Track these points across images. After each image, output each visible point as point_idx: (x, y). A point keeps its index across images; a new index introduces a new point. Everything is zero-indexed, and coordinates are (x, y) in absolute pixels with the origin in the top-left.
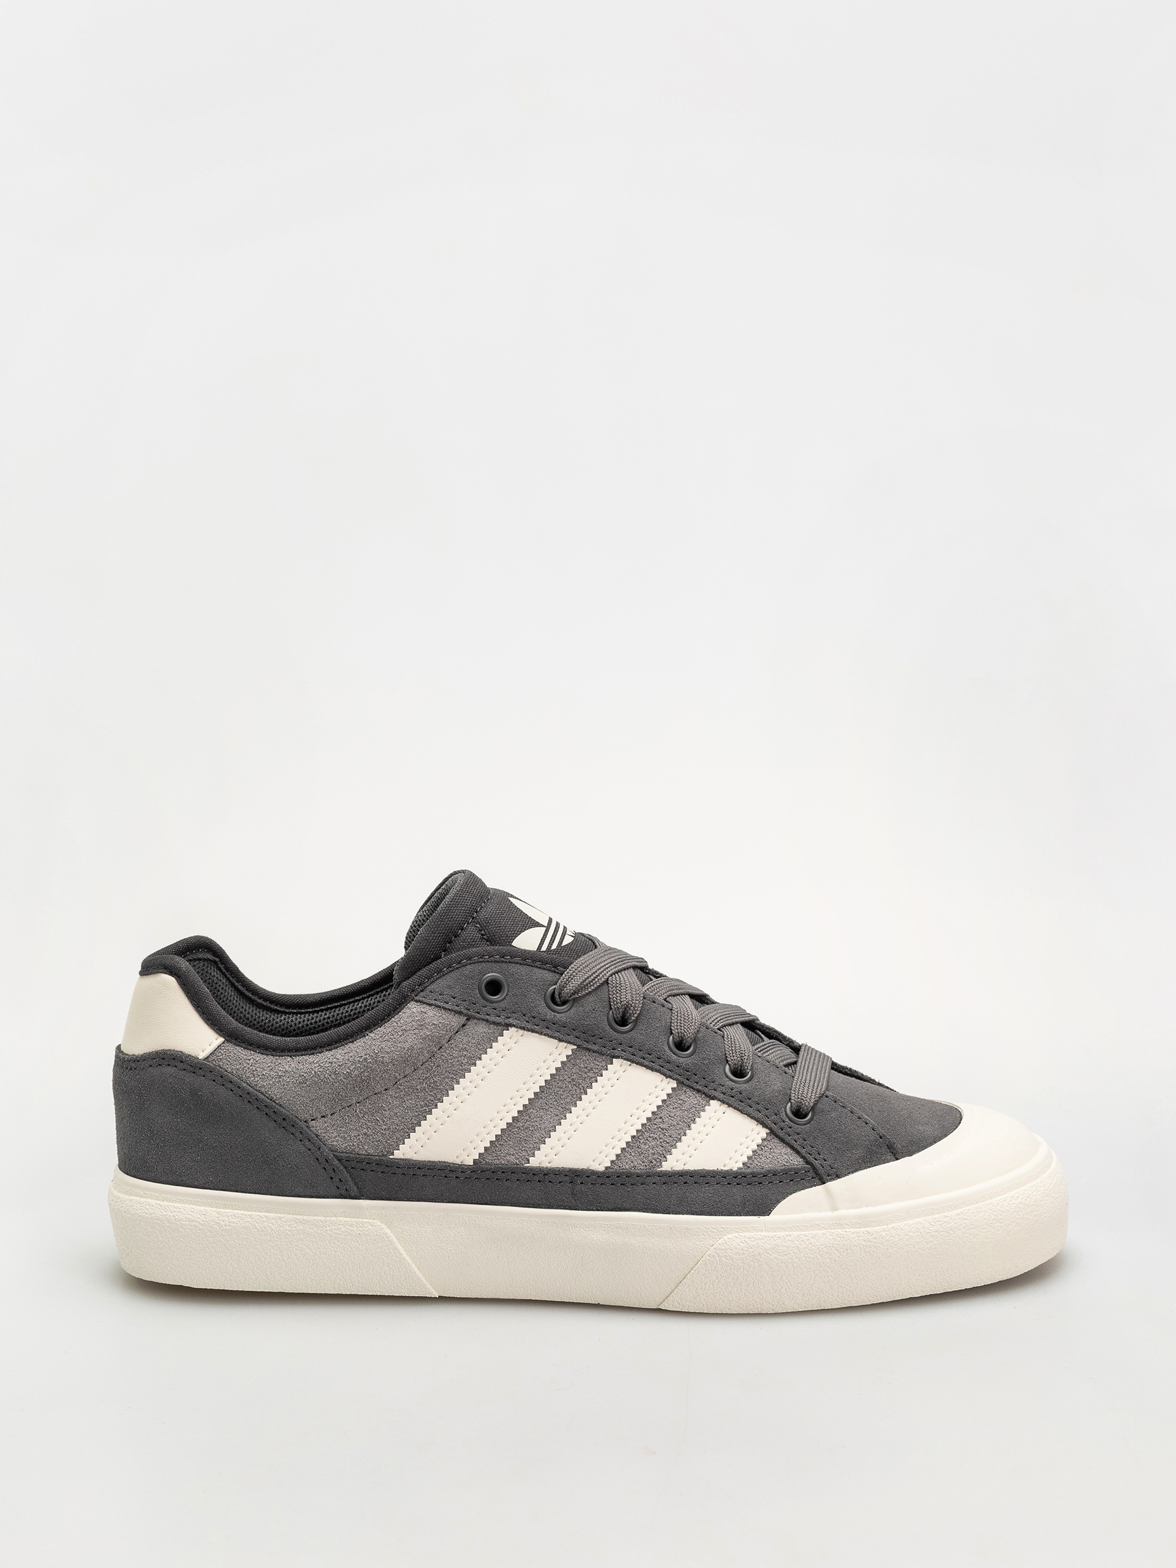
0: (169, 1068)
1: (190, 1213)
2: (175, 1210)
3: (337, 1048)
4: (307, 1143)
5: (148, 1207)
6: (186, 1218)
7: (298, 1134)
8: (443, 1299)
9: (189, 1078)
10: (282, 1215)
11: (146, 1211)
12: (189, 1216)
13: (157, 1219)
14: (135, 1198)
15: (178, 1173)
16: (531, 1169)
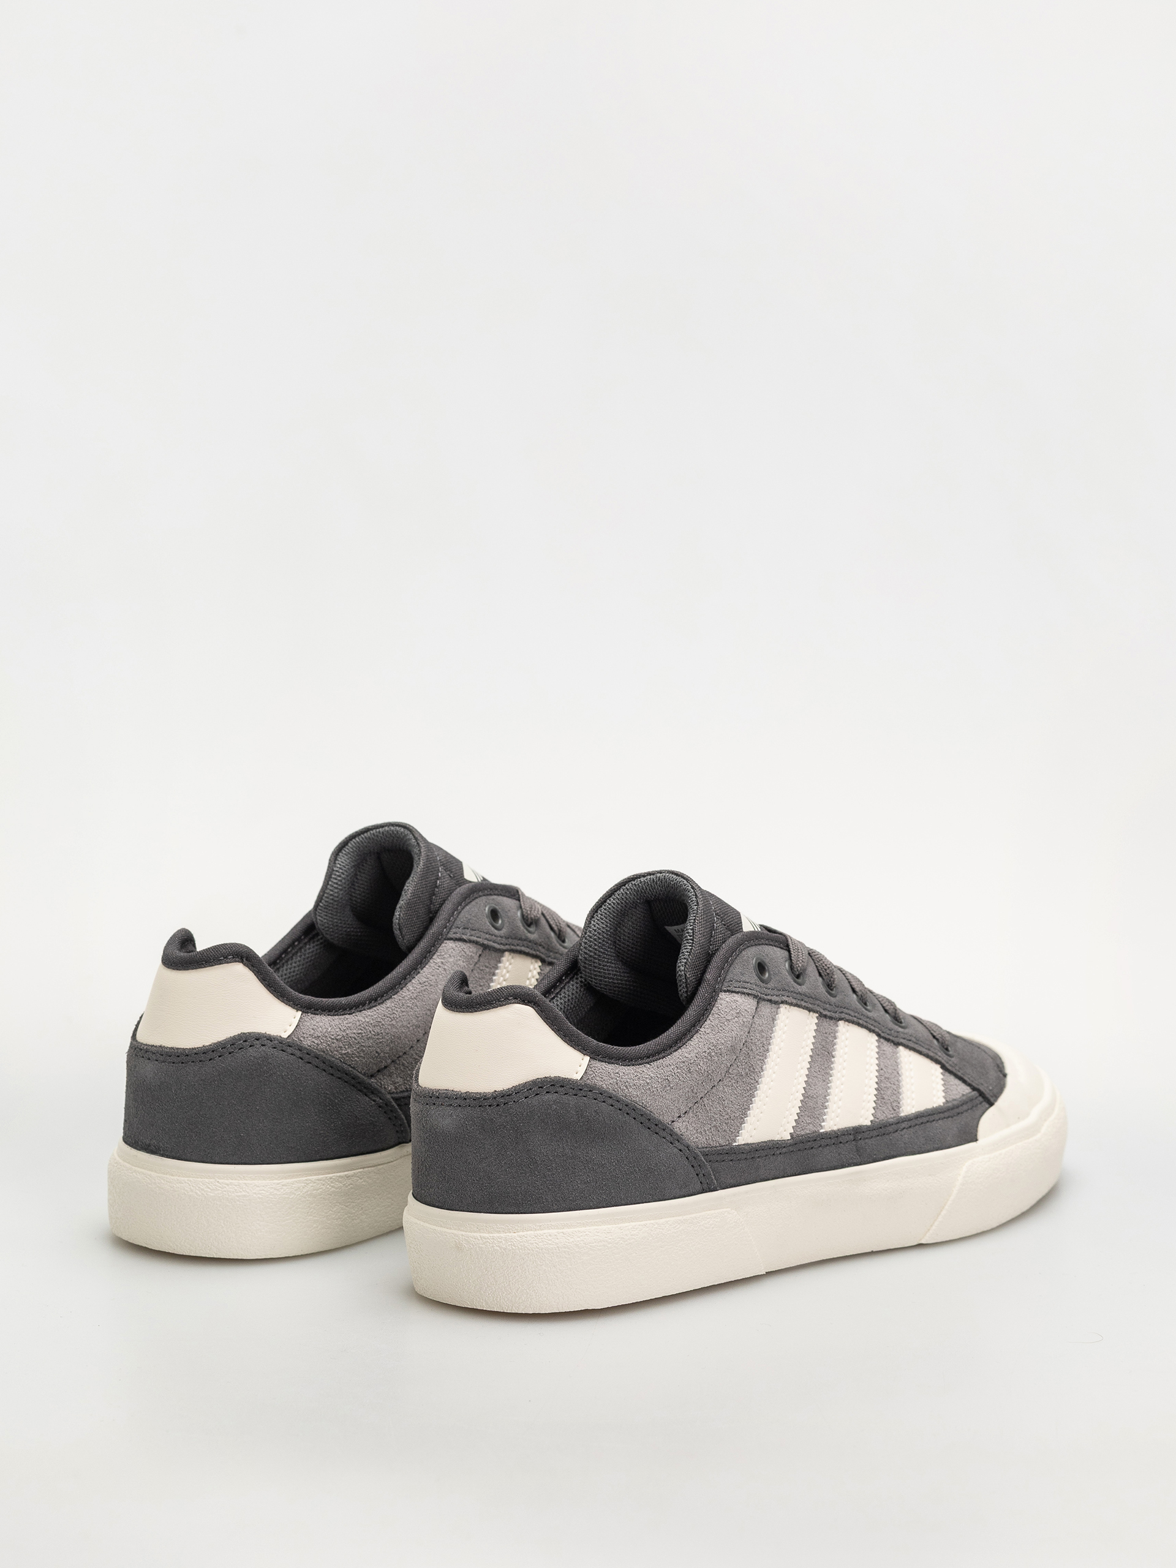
0: (548, 1095)
1: (596, 1234)
2: (581, 1234)
3: (680, 1047)
4: (677, 1144)
5: (549, 1238)
6: (594, 1239)
7: (669, 1138)
8: (769, 1274)
9: (572, 1100)
10: (668, 1219)
11: (550, 1242)
12: (597, 1237)
13: (565, 1248)
14: (529, 1233)
15: (571, 1198)
16: (826, 1133)
